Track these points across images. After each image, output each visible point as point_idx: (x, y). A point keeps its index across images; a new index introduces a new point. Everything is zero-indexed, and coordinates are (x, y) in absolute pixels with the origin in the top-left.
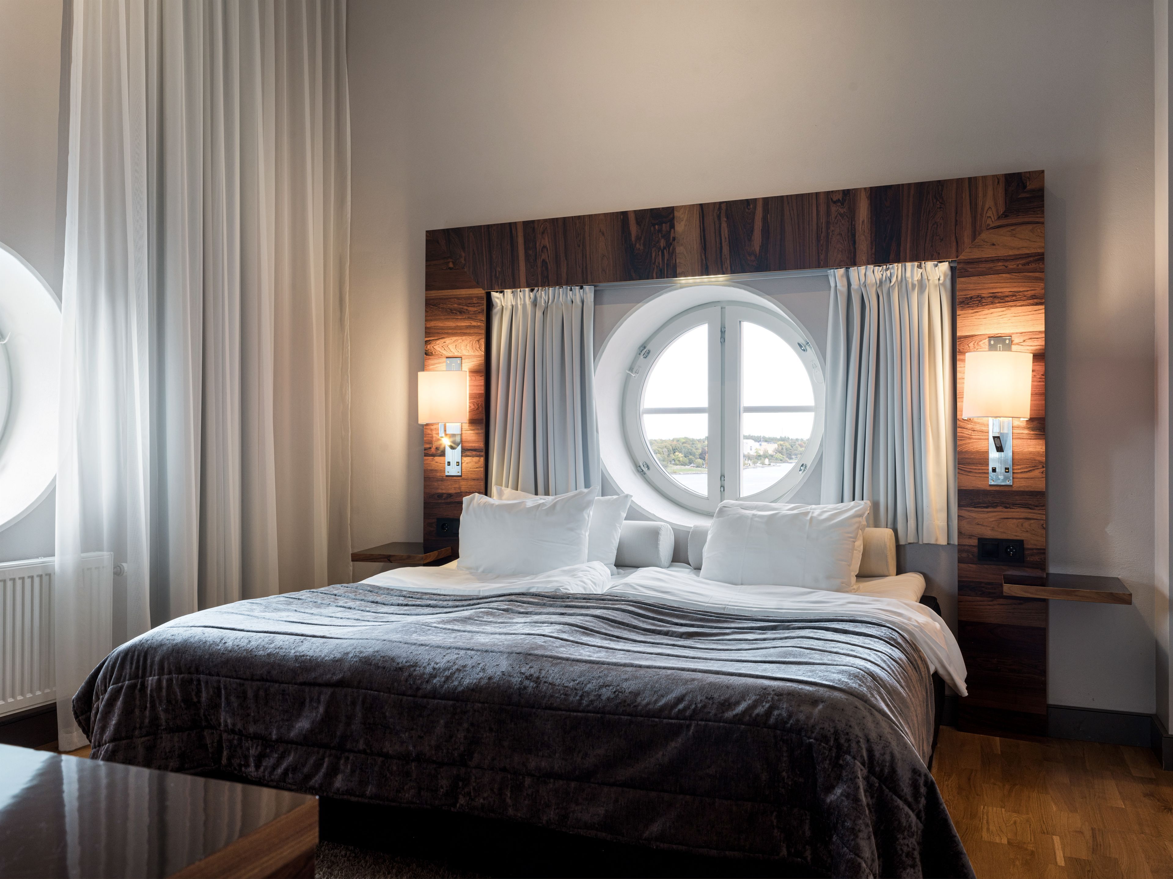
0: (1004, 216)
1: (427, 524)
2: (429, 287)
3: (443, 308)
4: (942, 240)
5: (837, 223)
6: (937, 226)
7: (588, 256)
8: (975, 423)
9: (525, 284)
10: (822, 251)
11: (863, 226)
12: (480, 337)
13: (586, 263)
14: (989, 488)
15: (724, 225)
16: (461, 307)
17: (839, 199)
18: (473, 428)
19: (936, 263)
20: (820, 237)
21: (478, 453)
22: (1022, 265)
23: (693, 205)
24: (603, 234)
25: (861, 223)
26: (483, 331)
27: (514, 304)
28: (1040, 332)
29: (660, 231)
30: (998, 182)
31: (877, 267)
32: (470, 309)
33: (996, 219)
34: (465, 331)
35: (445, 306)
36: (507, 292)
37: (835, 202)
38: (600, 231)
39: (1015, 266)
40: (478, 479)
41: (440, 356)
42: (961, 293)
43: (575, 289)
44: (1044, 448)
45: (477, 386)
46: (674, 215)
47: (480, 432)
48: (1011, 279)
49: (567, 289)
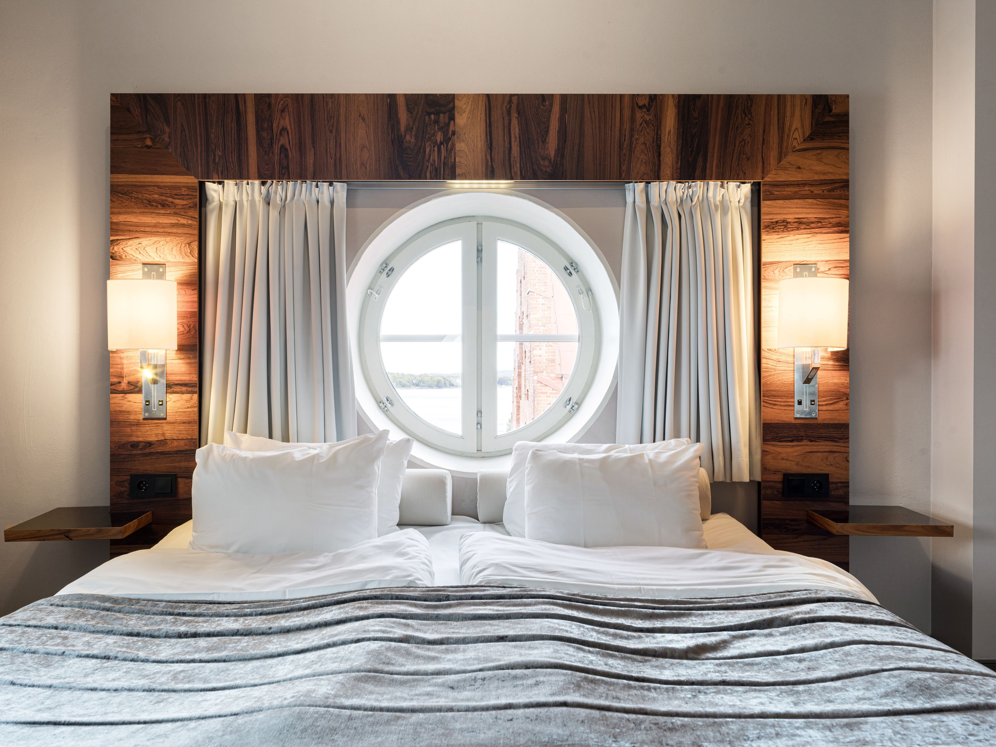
0: (809, 139)
1: (115, 482)
2: (115, 168)
3: (138, 198)
4: (748, 159)
5: (641, 131)
6: (745, 143)
7: (343, 145)
8: (780, 353)
9: (257, 175)
10: (624, 160)
11: (669, 137)
12: (192, 239)
13: (340, 154)
14: (794, 421)
15: (515, 122)
16: (164, 198)
17: (645, 104)
18: (182, 356)
19: (738, 183)
20: (623, 145)
21: (190, 389)
22: (828, 191)
23: (479, 95)
24: (364, 119)
25: (667, 134)
26: (196, 232)
27: (237, 199)
28: (844, 261)
29: (436, 122)
30: (806, 103)
31: (679, 184)
32: (177, 201)
33: (802, 141)
34: (170, 230)
35: (140, 196)
36: (228, 183)
37: (640, 108)
38: (360, 115)
39: (820, 192)
40: (189, 423)
41: (134, 261)
42: (767, 217)
43: (322, 186)
44: (848, 379)
45: (188, 302)
46: (454, 105)
47: (193, 361)
48: (817, 204)
49: (311, 185)
